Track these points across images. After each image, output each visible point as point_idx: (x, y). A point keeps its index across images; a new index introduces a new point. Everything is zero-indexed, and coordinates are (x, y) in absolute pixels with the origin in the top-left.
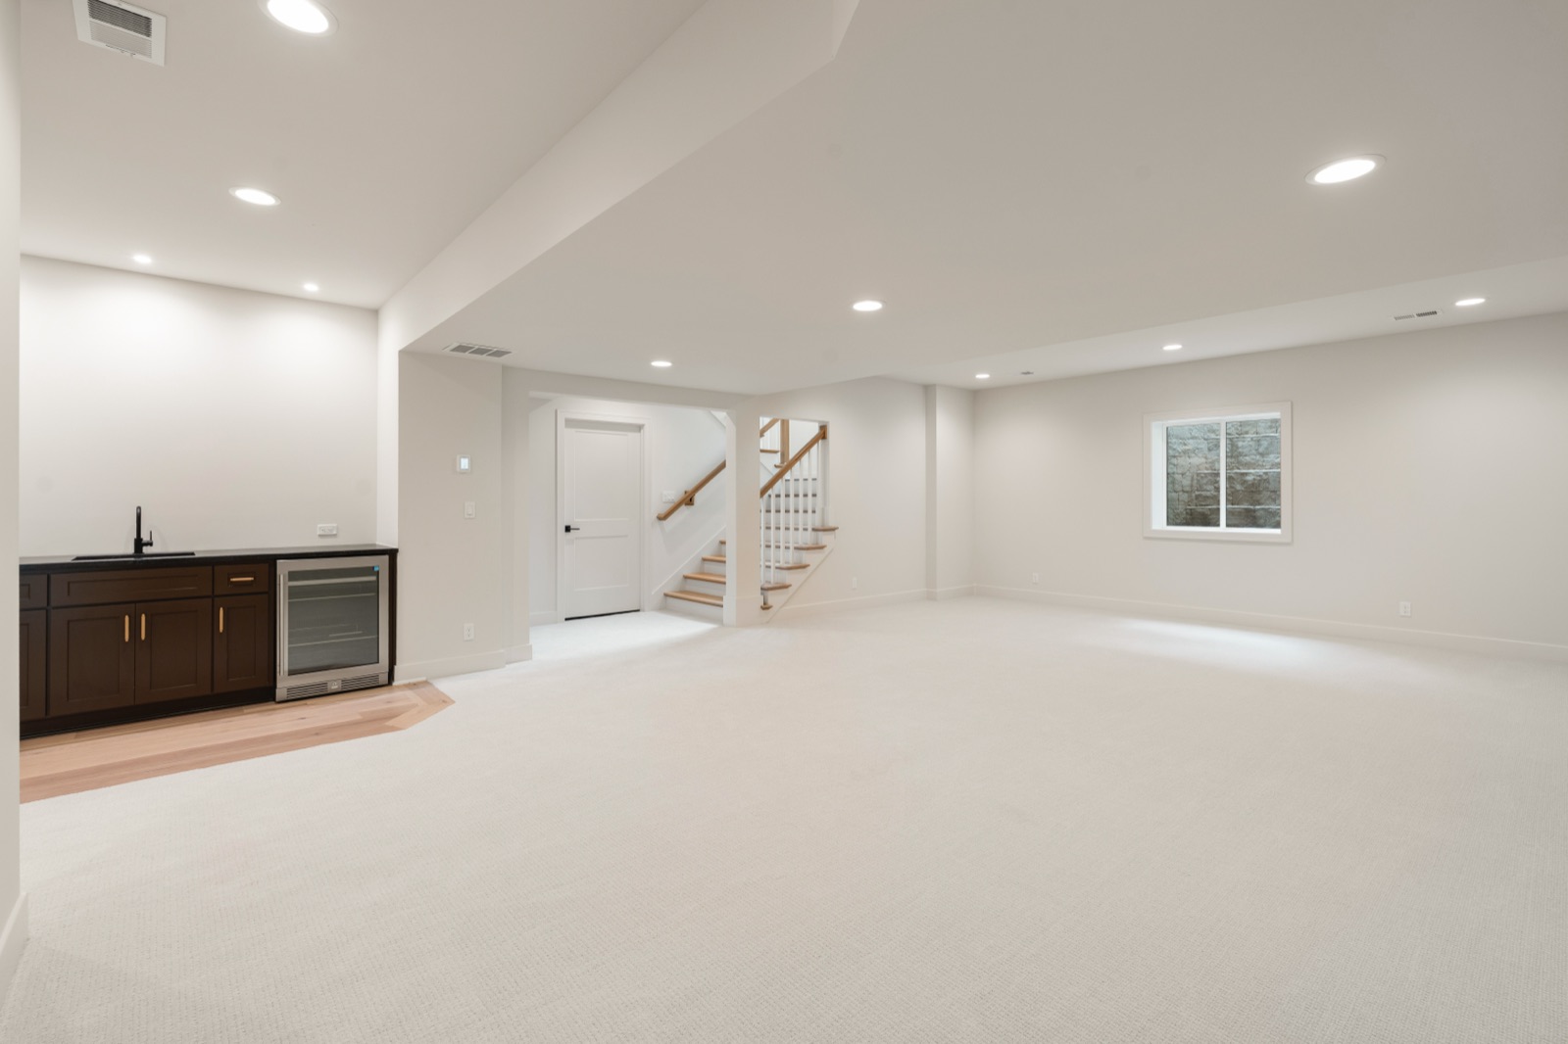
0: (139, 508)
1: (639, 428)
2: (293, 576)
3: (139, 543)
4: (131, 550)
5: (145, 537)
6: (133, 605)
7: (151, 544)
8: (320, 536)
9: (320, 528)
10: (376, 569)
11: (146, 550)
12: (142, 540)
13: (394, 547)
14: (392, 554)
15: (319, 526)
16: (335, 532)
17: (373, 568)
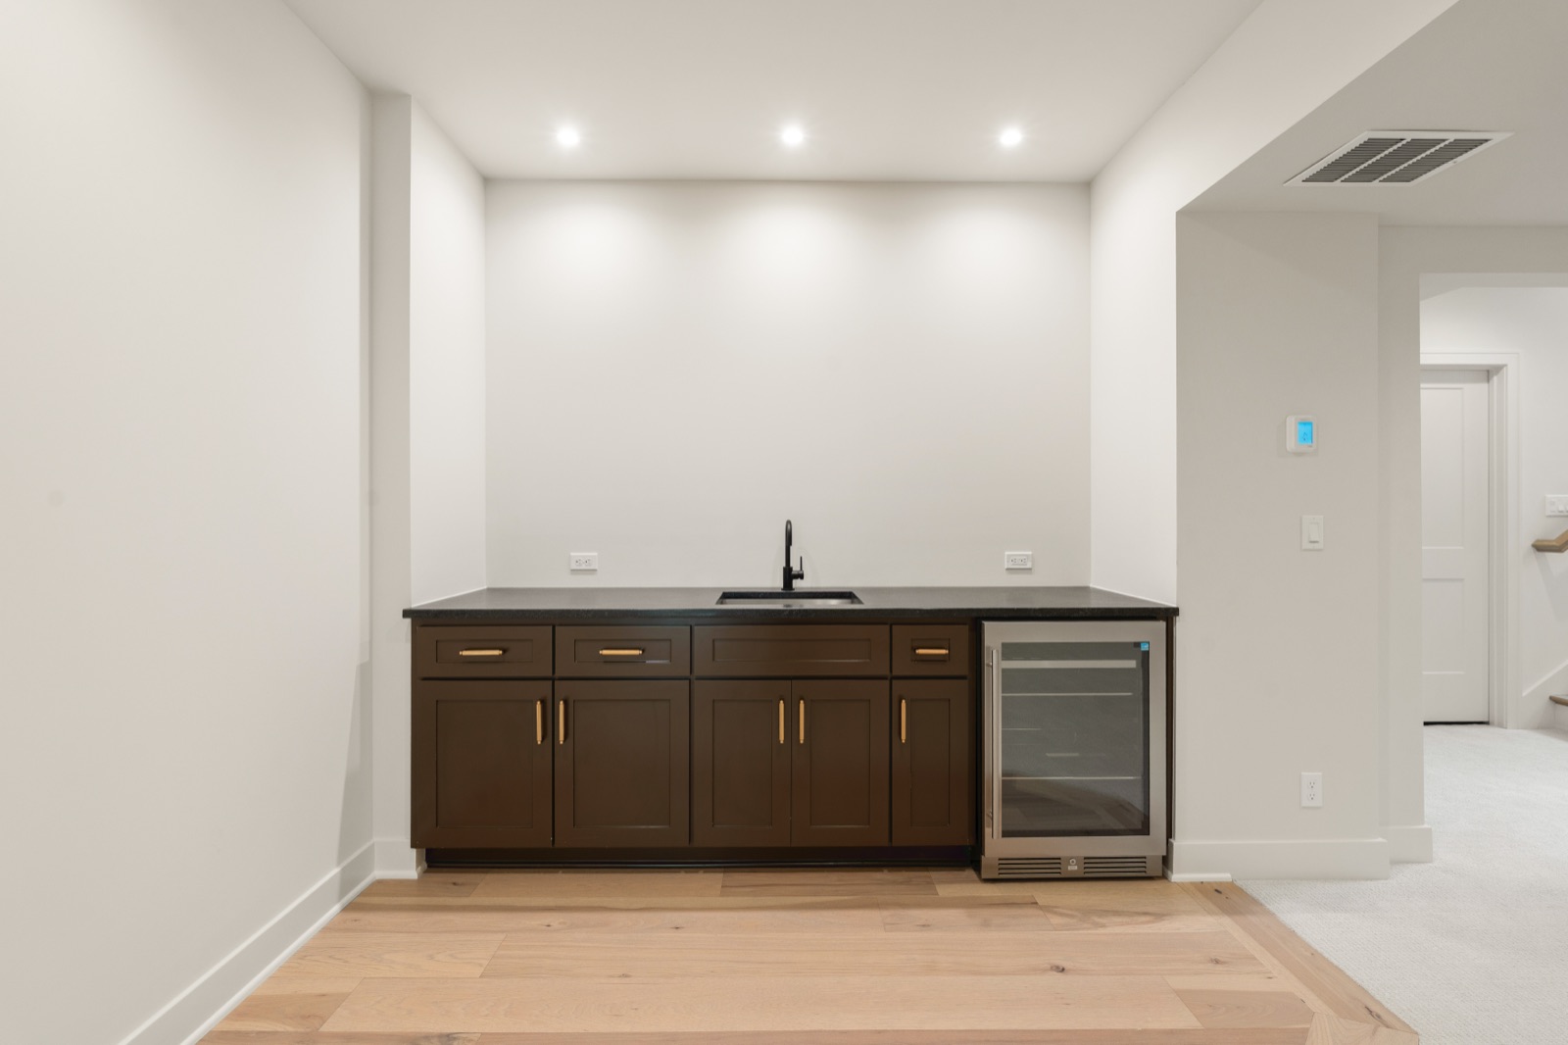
0: (789, 522)
1: (1488, 373)
2: (1010, 651)
3: (789, 575)
4: (777, 583)
5: (795, 567)
6: (789, 682)
7: (801, 576)
8: (1007, 569)
9: (1009, 556)
10: (1144, 647)
11: (798, 585)
12: (791, 569)
13: (1173, 605)
14: (1168, 615)
15: (1007, 553)
16: (1029, 566)
17: (1137, 645)
